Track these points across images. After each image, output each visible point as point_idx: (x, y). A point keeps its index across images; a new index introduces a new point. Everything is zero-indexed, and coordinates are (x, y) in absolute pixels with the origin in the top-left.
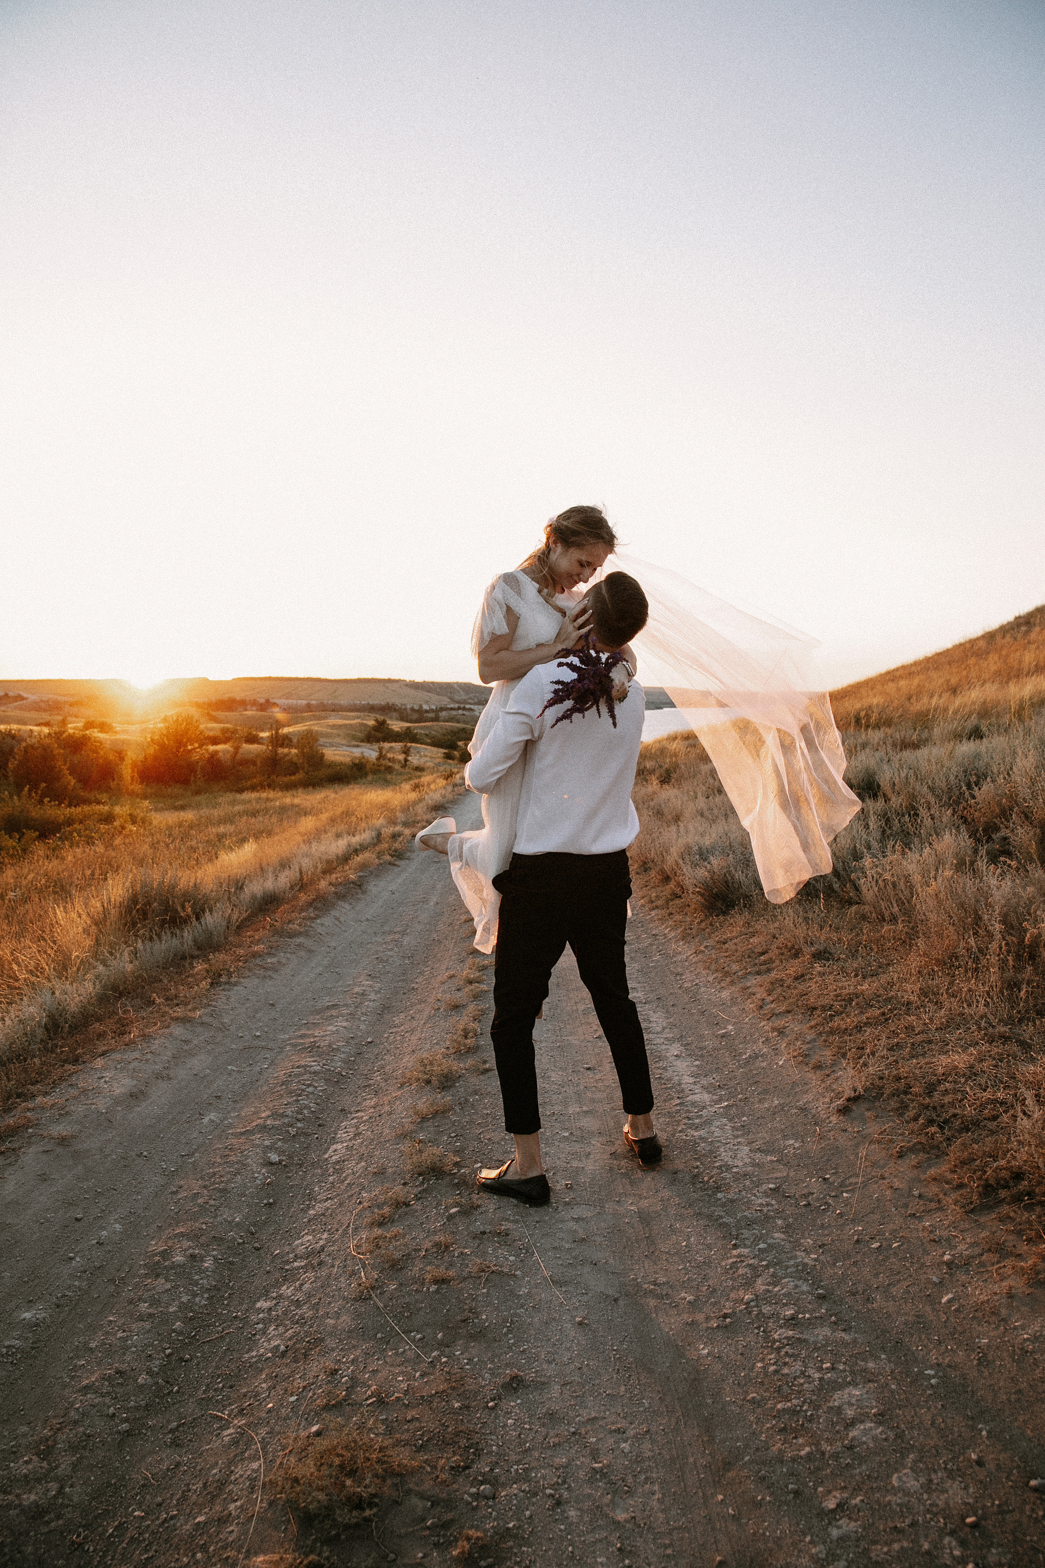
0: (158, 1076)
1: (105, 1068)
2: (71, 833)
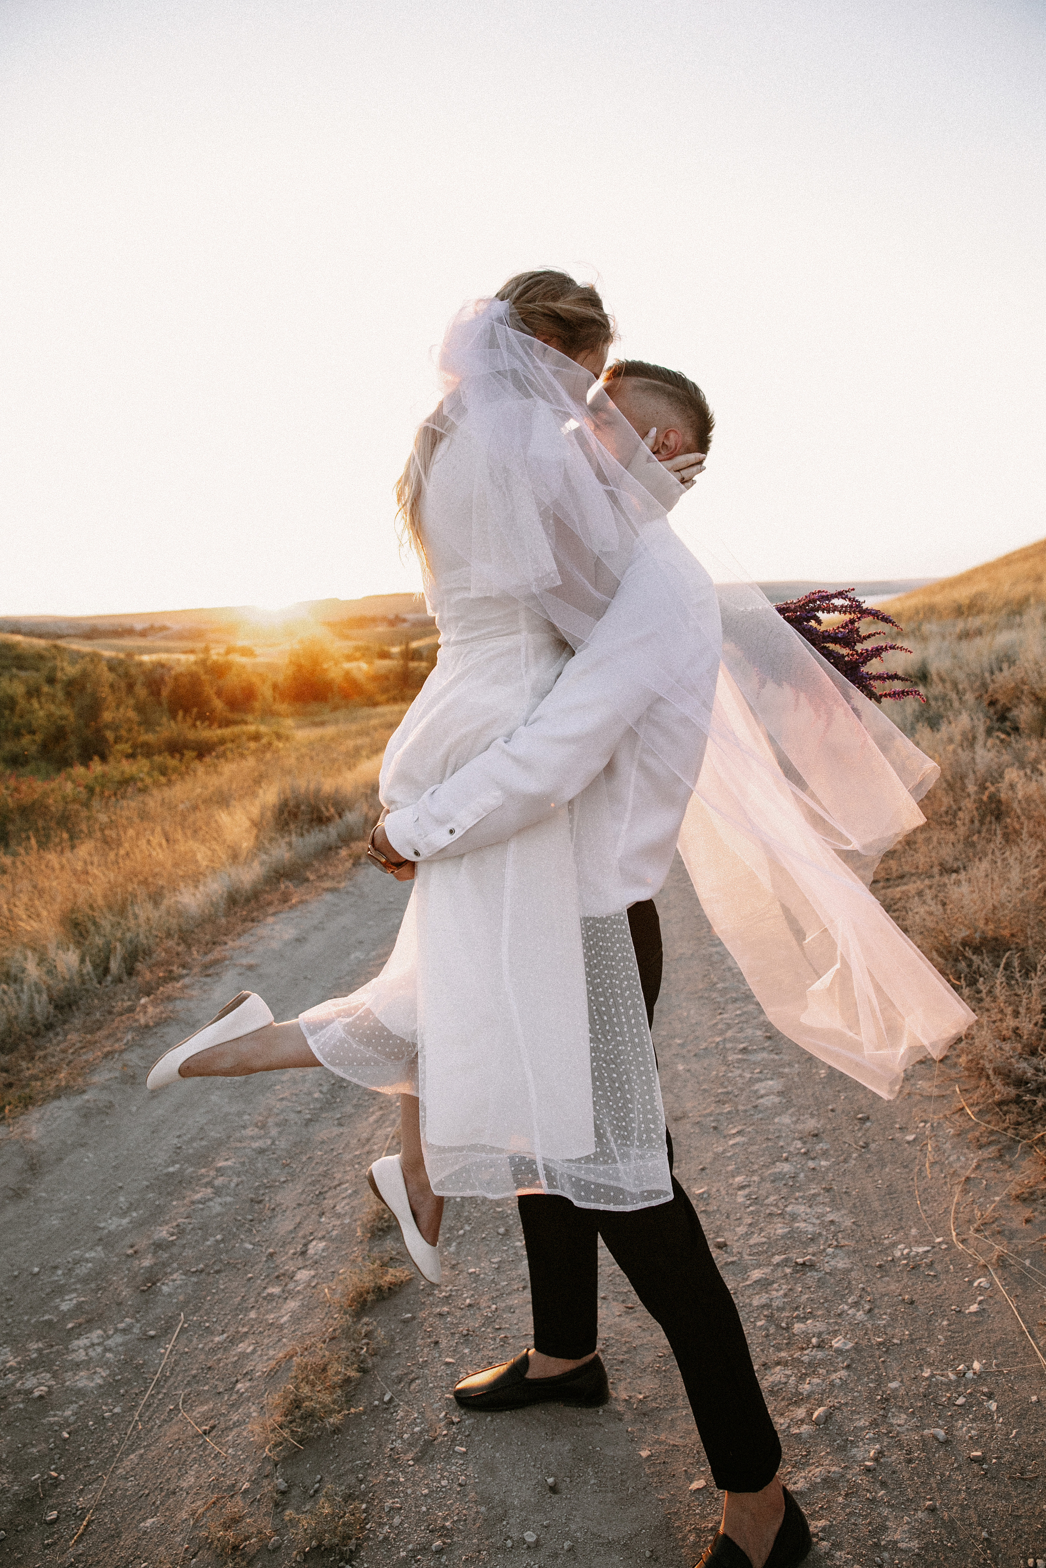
0: (316, 928)
1: (275, 923)
2: (224, 752)
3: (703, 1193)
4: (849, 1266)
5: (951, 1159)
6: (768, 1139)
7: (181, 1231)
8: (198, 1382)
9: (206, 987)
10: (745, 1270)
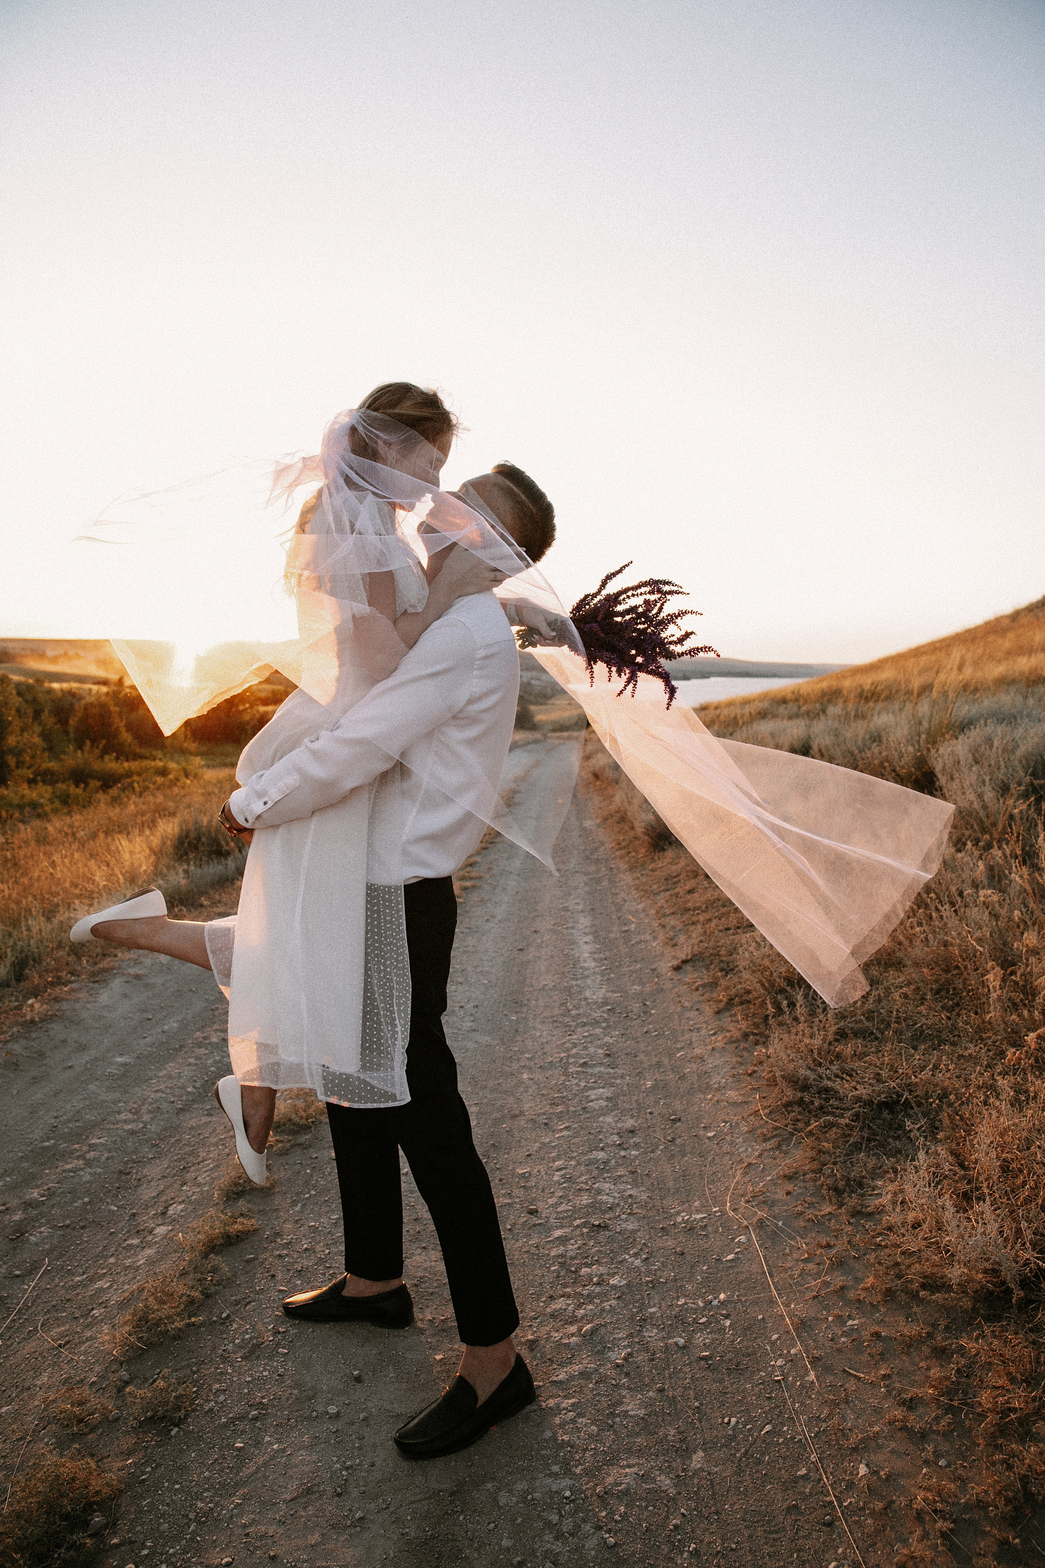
3: (525, 1173)
4: (637, 1228)
5: (740, 1150)
6: (590, 1133)
7: (51, 1194)
8: (57, 1311)
9: (92, 992)
10: (550, 1229)
